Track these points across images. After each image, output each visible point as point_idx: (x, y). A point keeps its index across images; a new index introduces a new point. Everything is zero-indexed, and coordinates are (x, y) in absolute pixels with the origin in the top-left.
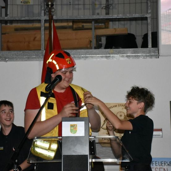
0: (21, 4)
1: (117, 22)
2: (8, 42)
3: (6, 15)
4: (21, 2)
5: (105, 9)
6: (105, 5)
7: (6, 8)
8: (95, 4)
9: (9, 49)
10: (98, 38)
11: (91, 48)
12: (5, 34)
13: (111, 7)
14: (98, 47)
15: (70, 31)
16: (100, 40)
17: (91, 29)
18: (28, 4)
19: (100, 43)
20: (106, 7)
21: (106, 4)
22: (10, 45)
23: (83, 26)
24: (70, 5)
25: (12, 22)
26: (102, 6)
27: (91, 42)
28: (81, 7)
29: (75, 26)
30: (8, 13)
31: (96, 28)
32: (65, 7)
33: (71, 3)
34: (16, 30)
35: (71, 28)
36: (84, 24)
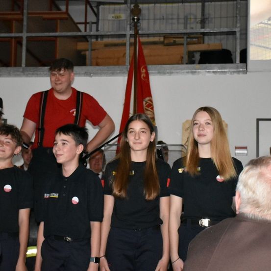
0: (112, 19)
1: (213, 37)
2: (97, 58)
3: (97, 30)
4: (113, 17)
5: (200, 23)
6: (200, 20)
7: (97, 23)
8: (190, 19)
9: (97, 64)
10: (191, 55)
11: (182, 63)
12: (94, 50)
13: (207, 22)
14: (191, 62)
15: (161, 46)
16: (193, 56)
17: (182, 44)
18: (120, 19)
19: (193, 59)
20: (201, 21)
21: (201, 18)
22: (99, 61)
23: (175, 41)
24: (163, 19)
25: (102, 37)
26: (198, 20)
27: (182, 58)
28: (175, 21)
29: (166, 42)
30: (99, 29)
31: (188, 44)
32: (158, 22)
33: (165, 18)
34: (106, 45)
35: (162, 43)
36: (177, 40)
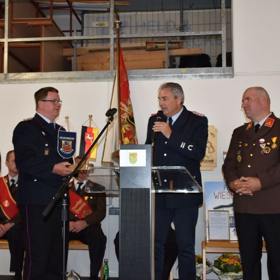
0: (96, 26)
2: (82, 63)
5: (179, 30)
7: (82, 31)
8: (170, 25)
9: (83, 69)
10: (172, 58)
11: (164, 68)
12: (79, 56)
13: (185, 28)
14: (172, 66)
15: (143, 52)
16: (174, 61)
17: (164, 49)
18: (104, 26)
19: (174, 63)
20: (180, 27)
21: (180, 25)
22: (85, 66)
23: (157, 46)
26: (177, 27)
27: (164, 62)
28: (155, 28)
29: (148, 47)
31: (169, 49)
32: (140, 29)
33: (146, 25)
34: (91, 51)
35: (145, 48)
36: (158, 45)
